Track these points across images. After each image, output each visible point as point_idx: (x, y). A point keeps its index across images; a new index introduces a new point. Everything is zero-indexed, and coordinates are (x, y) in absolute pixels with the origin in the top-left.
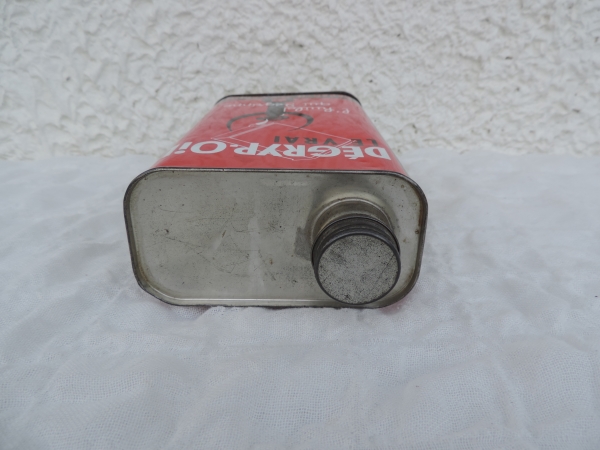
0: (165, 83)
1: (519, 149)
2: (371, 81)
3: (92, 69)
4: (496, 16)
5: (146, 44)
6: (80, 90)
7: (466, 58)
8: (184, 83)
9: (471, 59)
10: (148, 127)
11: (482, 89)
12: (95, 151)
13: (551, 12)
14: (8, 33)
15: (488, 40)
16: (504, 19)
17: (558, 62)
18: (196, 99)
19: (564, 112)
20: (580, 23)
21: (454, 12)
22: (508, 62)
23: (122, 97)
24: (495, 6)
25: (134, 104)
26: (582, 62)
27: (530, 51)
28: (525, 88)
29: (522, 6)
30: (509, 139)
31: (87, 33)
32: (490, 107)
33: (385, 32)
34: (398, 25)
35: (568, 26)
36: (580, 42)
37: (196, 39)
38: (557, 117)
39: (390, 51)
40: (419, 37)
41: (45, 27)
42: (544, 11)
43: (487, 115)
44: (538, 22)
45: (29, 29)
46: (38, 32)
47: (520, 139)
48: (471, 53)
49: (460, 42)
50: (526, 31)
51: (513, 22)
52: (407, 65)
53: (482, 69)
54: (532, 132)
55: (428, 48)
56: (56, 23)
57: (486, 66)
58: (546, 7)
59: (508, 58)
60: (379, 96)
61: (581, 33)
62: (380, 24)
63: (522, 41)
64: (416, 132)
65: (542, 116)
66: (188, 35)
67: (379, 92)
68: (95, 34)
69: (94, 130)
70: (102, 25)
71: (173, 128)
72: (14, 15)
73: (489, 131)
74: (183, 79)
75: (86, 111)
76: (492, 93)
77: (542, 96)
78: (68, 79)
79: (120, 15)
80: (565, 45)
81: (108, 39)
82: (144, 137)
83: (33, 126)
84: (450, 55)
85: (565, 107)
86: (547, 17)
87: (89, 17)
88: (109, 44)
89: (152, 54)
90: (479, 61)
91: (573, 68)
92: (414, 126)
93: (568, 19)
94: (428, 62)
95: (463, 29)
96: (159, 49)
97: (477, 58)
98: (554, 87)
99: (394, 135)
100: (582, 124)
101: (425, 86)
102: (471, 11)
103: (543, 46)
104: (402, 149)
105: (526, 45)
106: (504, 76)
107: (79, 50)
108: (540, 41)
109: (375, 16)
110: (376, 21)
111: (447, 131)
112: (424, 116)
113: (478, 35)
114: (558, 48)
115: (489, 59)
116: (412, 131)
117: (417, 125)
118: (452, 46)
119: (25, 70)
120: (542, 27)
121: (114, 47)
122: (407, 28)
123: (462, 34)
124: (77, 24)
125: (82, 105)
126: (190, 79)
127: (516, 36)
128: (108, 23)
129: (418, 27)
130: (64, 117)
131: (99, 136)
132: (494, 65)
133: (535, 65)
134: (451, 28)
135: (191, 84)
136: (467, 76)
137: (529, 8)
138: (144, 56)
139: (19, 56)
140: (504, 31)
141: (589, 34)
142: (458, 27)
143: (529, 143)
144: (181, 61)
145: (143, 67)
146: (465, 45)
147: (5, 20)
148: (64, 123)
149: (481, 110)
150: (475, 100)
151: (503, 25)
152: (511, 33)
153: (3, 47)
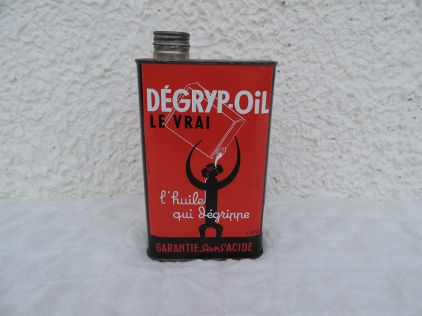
0: (115, 152)
1: (343, 193)
3: (70, 143)
4: (324, 115)
5: (105, 129)
6: (61, 155)
7: (306, 138)
8: (128, 151)
9: (310, 139)
10: (104, 177)
11: (318, 157)
12: (68, 191)
13: (358, 113)
14: (18, 121)
15: (320, 129)
16: (329, 117)
17: (364, 142)
19: (371, 171)
20: (377, 119)
21: (297, 113)
22: (333, 141)
23: (88, 159)
24: (323, 109)
25: (95, 163)
26: (380, 141)
27: (347, 135)
28: (344, 156)
29: (340, 109)
30: (337, 187)
31: (68, 122)
32: (323, 168)
35: (369, 121)
36: (377, 130)
38: (367, 173)
40: (277, 127)
41: (42, 118)
42: (354, 112)
43: (321, 172)
44: (351, 118)
45: (32, 119)
46: (38, 120)
47: (344, 187)
48: (309, 136)
49: (302, 129)
50: (343, 124)
51: (334, 118)
53: (317, 145)
54: (351, 183)
55: (282, 133)
56: (49, 116)
57: (319, 143)
58: (354, 110)
59: (333, 139)
61: (378, 125)
63: (341, 129)
64: (276, 182)
65: (357, 173)
66: (131, 123)
68: (73, 122)
69: (68, 179)
70: (78, 117)
71: (119, 178)
72: (23, 111)
73: (323, 182)
74: (127, 149)
75: (64, 167)
76: (324, 159)
77: (355, 161)
78: (54, 148)
79: (89, 112)
80: (368, 132)
81: (81, 125)
82: (100, 183)
83: (29, 176)
85: (371, 168)
86: (356, 115)
87: (70, 112)
88: (82, 128)
89: (109, 134)
90: (315, 141)
91: (374, 145)
93: (369, 116)
94: (282, 140)
95: (303, 122)
96: (113, 131)
97: (313, 139)
98: (364, 156)
100: (383, 178)
101: (281, 155)
102: (307, 111)
103: (354, 132)
105: (344, 132)
106: (331, 149)
107: (62, 131)
108: (352, 129)
111: (296, 182)
112: (281, 172)
113: (313, 126)
114: (364, 133)
115: (321, 140)
116: (274, 181)
117: (277, 178)
118: (297, 132)
119: (27, 142)
120: (353, 121)
121: (85, 130)
123: (303, 125)
124: (62, 116)
125: (61, 164)
126: (131, 149)
127: (337, 126)
128: (82, 116)
130: (49, 171)
131: (71, 183)
132: (324, 143)
133: (350, 143)
134: (296, 122)
135: (132, 152)
136: (307, 149)
137: (344, 110)
138: (103, 136)
139: (24, 134)
140: (329, 123)
141: (384, 125)
142: (300, 121)
143: (349, 189)
144: (127, 138)
145: (102, 141)
146: (305, 131)
147: (17, 113)
148: (49, 174)
149: (317, 169)
150: (313, 164)
151: (329, 120)
152: (334, 125)
153: (14, 129)
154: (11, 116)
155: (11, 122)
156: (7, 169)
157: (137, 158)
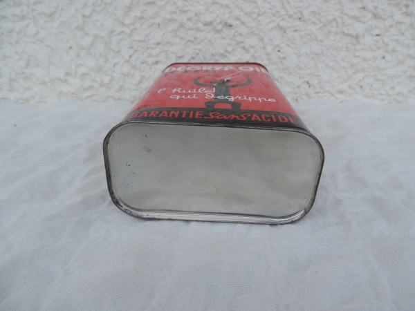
0: (136, 51)
1: (382, 100)
2: (279, 51)
3: (87, 41)
4: (370, 6)
5: (123, 24)
6: (78, 56)
7: (347, 35)
8: (149, 51)
9: (351, 36)
10: (124, 81)
11: (358, 57)
12: (88, 97)
13: (410, 2)
14: (30, 16)
15: (364, 23)
16: (375, 7)
18: (157, 63)
21: (340, 2)
22: (378, 38)
23: (107, 60)
25: (114, 65)
27: (394, 31)
28: (388, 57)
30: (376, 93)
31: (84, 16)
32: (363, 70)
33: (290, 17)
34: (300, 11)
37: (158, 20)
38: (411, 77)
39: (293, 29)
40: (314, 20)
41: (55, 12)
42: (405, 2)
43: (361, 75)
44: (400, 9)
45: (45, 14)
46: (51, 15)
47: (384, 93)
48: (351, 31)
49: (343, 23)
50: (391, 16)
51: (382, 9)
52: (305, 40)
53: (358, 43)
54: (392, 88)
55: (320, 28)
56: (62, 9)
57: (362, 40)
59: (377, 35)
60: (284, 61)
62: (287, 11)
63: (388, 23)
64: (309, 87)
65: (400, 76)
66: (152, 18)
67: (284, 58)
68: (89, 17)
69: (87, 83)
70: (94, 10)
71: (140, 82)
72: (34, 4)
73: (361, 87)
74: (148, 48)
75: (82, 70)
76: (365, 60)
77: (400, 62)
78: (70, 48)
79: (106, 4)
81: (97, 20)
82: (121, 88)
83: (47, 79)
84: (336, 33)
86: (407, 6)
87: (85, 5)
88: (98, 24)
89: (128, 31)
90: (357, 37)
92: (308, 83)
94: (320, 38)
95: (346, 14)
96: (132, 27)
97: (355, 35)
98: (410, 56)
99: (294, 88)
101: (317, 54)
102: (352, 1)
103: (403, 27)
104: (299, 99)
105: (391, 26)
106: (374, 48)
107: (78, 28)
108: (401, 23)
109: (283, 4)
110: (284, 8)
111: (332, 87)
112: (316, 75)
113: (356, 18)
115: (364, 36)
116: (307, 86)
117: (310, 82)
118: (337, 26)
119: (42, 42)
120: (403, 13)
121: (102, 26)
122: (306, 14)
123: (345, 18)
124: (77, 10)
125: (79, 66)
126: (153, 49)
127: (384, 19)
128: (98, 9)
129: (314, 13)
130: (67, 74)
131: (91, 87)
132: (367, 40)
133: (397, 40)
134: (337, 14)
135: (154, 52)
136: (347, 47)
138: (122, 32)
139: (38, 32)
140: (375, 16)
142: (342, 13)
143: (390, 96)
144: (147, 36)
145: (121, 40)
146: (347, 26)
147: (28, 7)
148: (67, 78)
149: (357, 72)
150: (352, 65)
151: (375, 11)
152: (380, 18)
153: (27, 26)
154: (22, 10)
155: (23, 18)
156: (23, 73)
157: (159, 60)
